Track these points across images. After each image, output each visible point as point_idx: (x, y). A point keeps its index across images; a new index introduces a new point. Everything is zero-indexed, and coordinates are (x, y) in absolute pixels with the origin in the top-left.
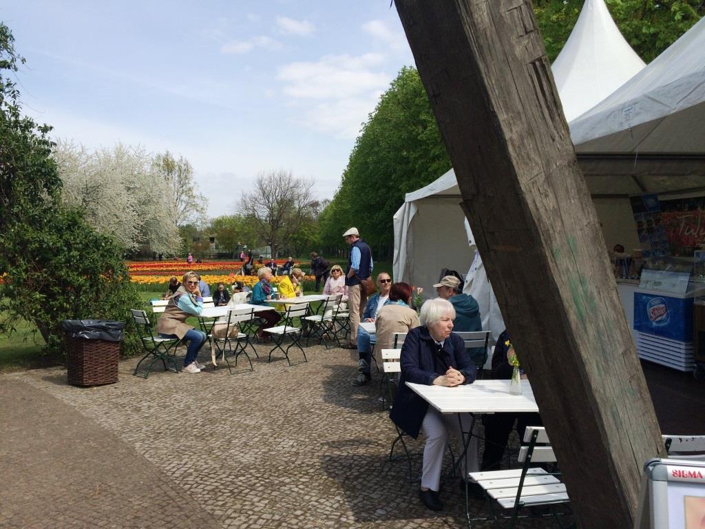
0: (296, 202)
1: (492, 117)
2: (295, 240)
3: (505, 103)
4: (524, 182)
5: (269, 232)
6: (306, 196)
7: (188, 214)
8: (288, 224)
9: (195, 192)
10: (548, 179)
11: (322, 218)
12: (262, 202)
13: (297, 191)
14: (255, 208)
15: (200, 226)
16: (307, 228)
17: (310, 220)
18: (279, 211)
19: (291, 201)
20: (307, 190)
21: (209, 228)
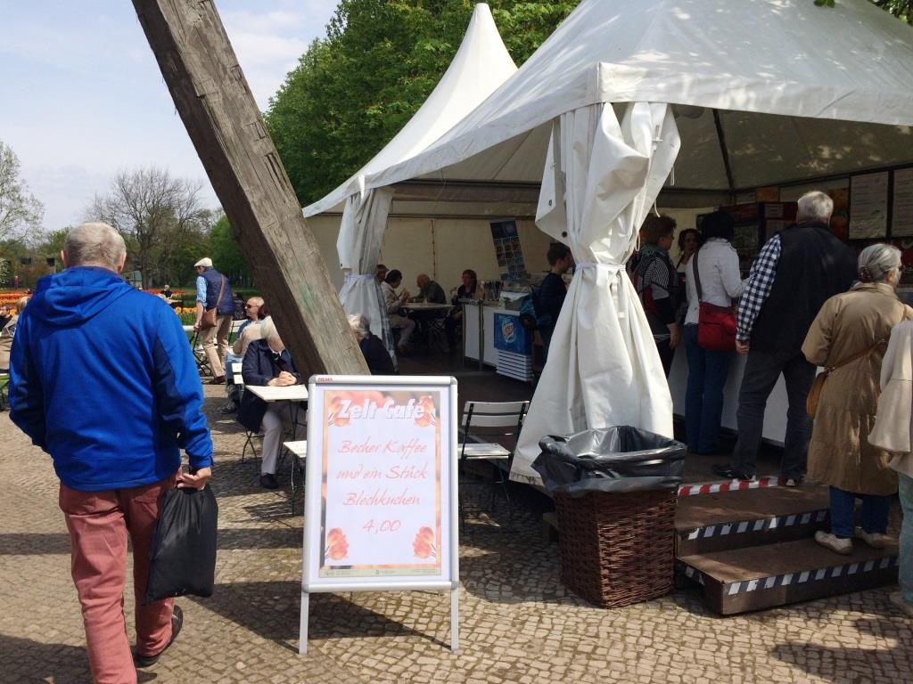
0: (177, 211)
1: (240, 189)
2: (176, 262)
3: (248, 181)
4: (263, 227)
5: (137, 251)
6: (190, 204)
7: (13, 224)
8: (165, 241)
9: (23, 194)
10: (282, 225)
11: (215, 233)
12: (125, 209)
13: (176, 196)
14: (115, 218)
15: (31, 242)
16: (193, 247)
17: (197, 236)
18: (151, 221)
19: (169, 210)
20: (192, 195)
21: (45, 246)
